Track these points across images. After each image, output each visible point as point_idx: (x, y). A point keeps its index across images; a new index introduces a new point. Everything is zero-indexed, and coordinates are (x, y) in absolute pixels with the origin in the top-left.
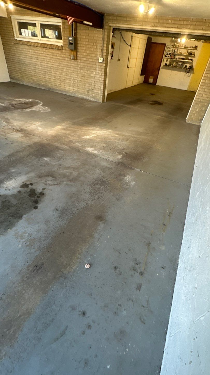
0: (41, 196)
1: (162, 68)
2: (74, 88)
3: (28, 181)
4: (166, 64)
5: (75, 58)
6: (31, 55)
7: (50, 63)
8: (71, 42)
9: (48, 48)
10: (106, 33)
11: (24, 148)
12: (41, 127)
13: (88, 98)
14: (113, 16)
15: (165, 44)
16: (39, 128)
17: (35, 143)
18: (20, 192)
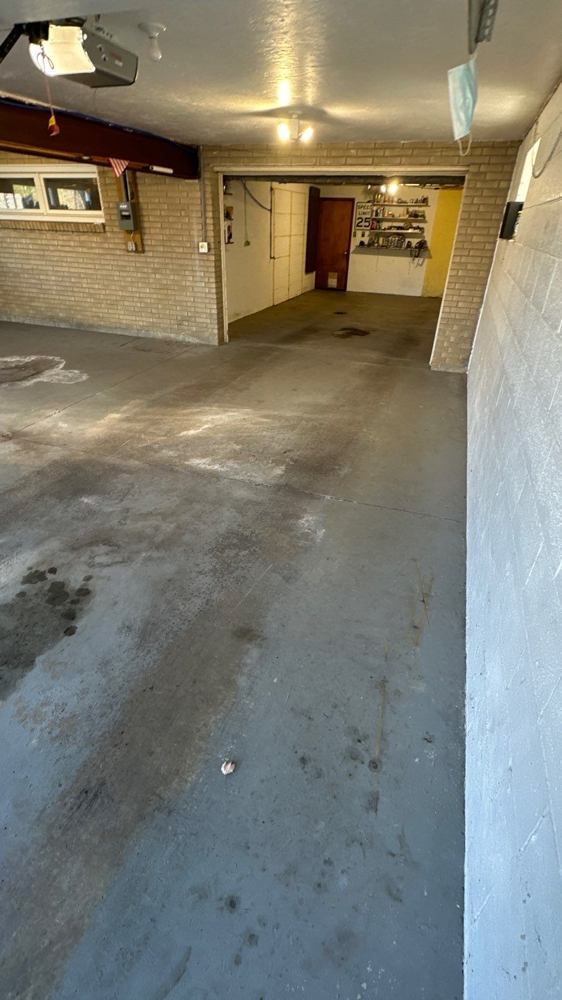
0: (81, 598)
1: (353, 252)
2: (144, 319)
3: (43, 563)
4: (362, 243)
5: (140, 249)
6: (26, 252)
7: (76, 265)
8: (124, 213)
9: (68, 231)
10: (209, 189)
11: (24, 478)
12: (65, 421)
13: (181, 337)
14: (220, 150)
15: (353, 200)
16: (61, 424)
17: (55, 464)
18: (22, 594)
